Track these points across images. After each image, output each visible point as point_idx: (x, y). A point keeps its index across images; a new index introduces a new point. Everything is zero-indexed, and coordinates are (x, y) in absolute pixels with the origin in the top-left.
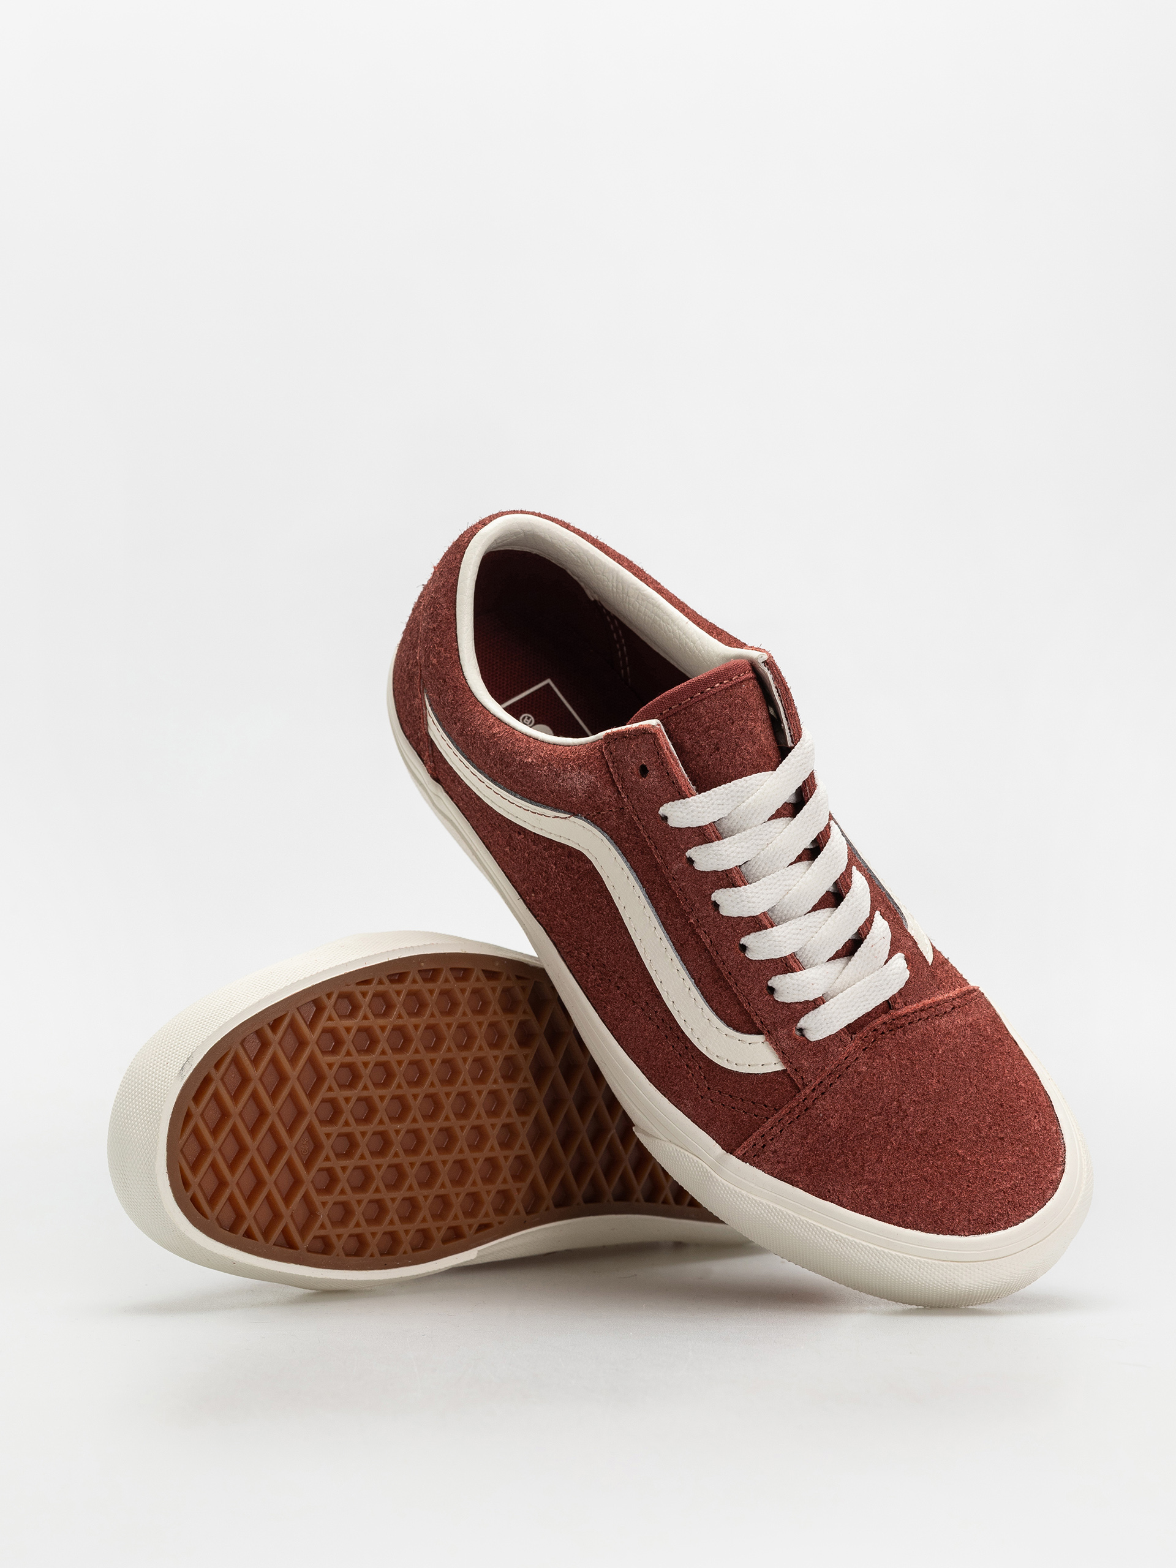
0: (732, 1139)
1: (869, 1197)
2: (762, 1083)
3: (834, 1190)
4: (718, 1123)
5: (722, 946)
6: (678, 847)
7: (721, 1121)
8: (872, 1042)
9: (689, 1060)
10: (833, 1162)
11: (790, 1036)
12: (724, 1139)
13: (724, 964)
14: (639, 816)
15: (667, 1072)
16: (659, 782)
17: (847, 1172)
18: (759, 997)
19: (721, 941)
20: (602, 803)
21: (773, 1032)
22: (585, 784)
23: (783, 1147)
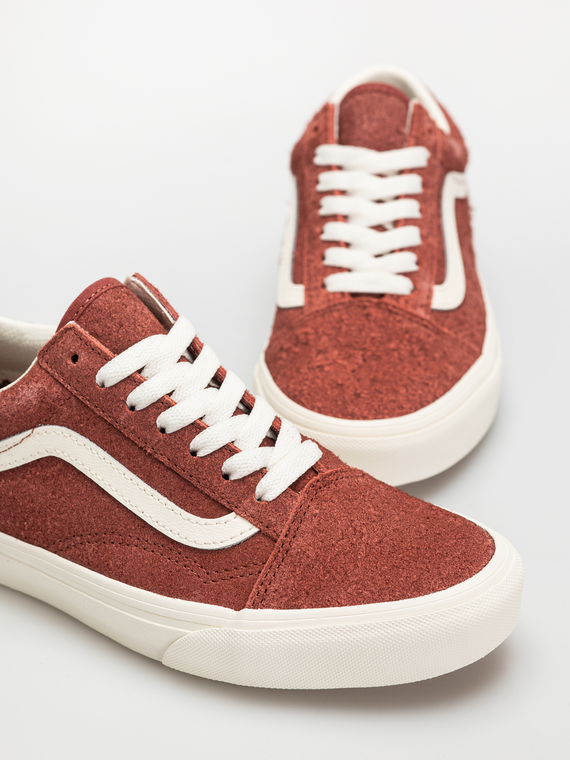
0: (240, 600)
1: (360, 591)
2: (246, 548)
3: (332, 598)
4: (225, 594)
5: (177, 458)
6: (119, 401)
7: (226, 591)
8: (316, 494)
9: (185, 561)
10: (323, 581)
11: (253, 503)
12: (234, 603)
13: (184, 471)
14: (83, 394)
15: (172, 580)
16: (88, 358)
17: (336, 583)
18: (219, 483)
19: (176, 454)
20: (52, 401)
21: (239, 505)
22: (36, 393)
23: (281, 585)
